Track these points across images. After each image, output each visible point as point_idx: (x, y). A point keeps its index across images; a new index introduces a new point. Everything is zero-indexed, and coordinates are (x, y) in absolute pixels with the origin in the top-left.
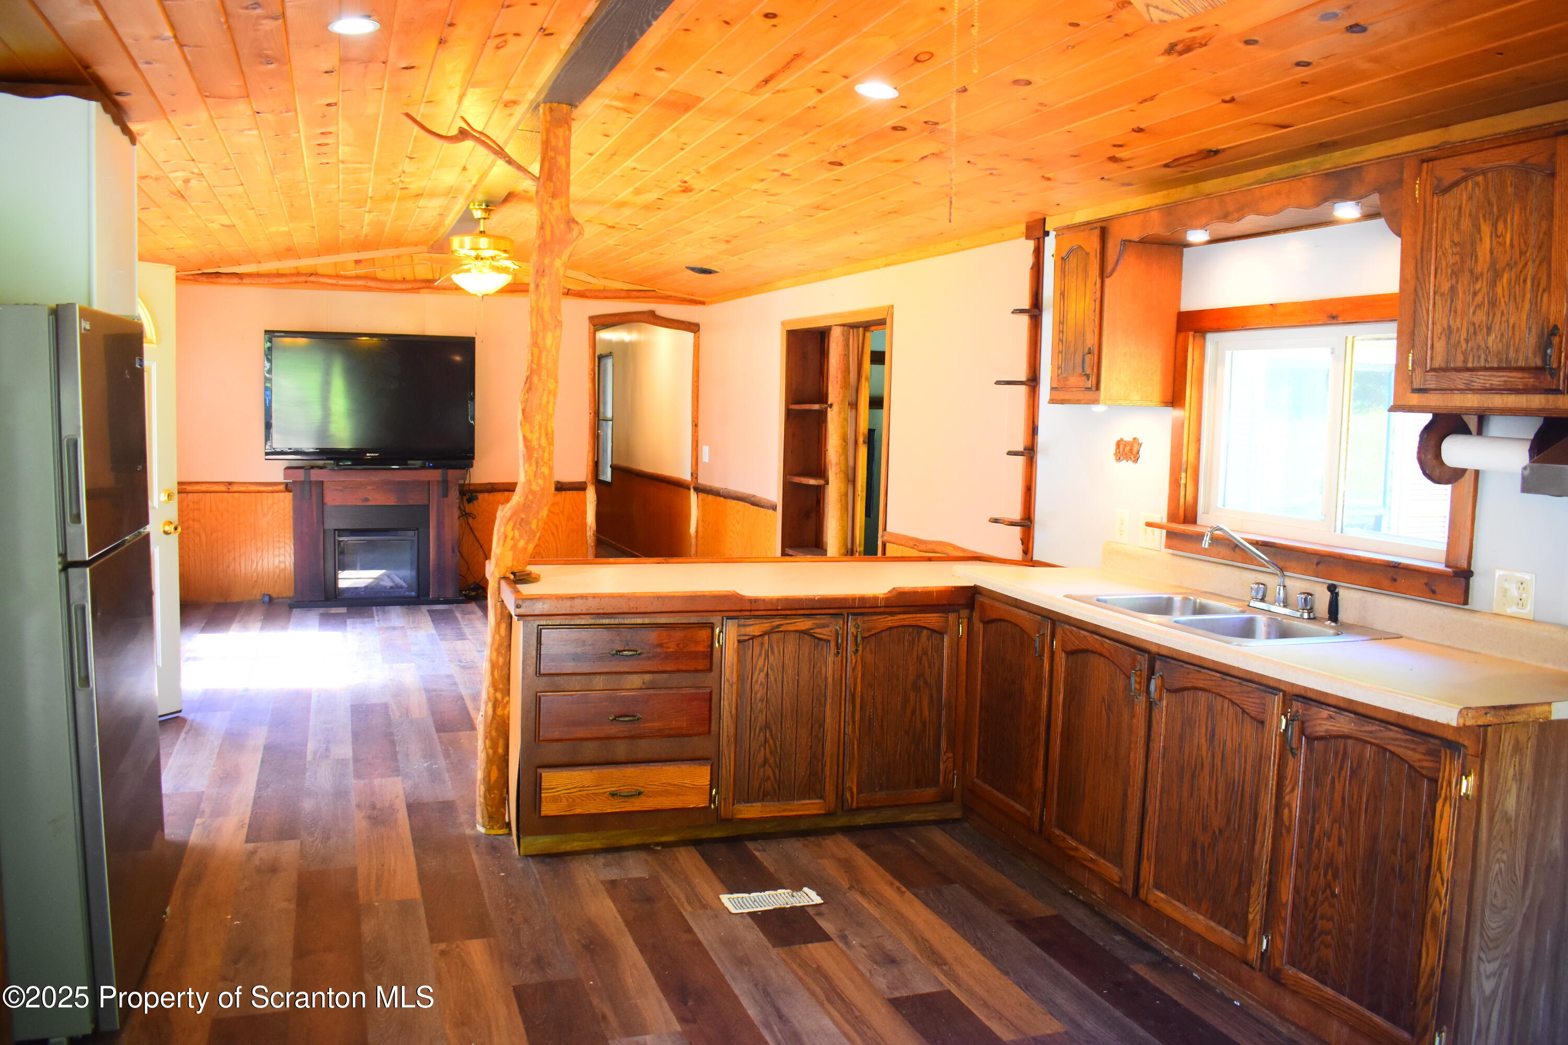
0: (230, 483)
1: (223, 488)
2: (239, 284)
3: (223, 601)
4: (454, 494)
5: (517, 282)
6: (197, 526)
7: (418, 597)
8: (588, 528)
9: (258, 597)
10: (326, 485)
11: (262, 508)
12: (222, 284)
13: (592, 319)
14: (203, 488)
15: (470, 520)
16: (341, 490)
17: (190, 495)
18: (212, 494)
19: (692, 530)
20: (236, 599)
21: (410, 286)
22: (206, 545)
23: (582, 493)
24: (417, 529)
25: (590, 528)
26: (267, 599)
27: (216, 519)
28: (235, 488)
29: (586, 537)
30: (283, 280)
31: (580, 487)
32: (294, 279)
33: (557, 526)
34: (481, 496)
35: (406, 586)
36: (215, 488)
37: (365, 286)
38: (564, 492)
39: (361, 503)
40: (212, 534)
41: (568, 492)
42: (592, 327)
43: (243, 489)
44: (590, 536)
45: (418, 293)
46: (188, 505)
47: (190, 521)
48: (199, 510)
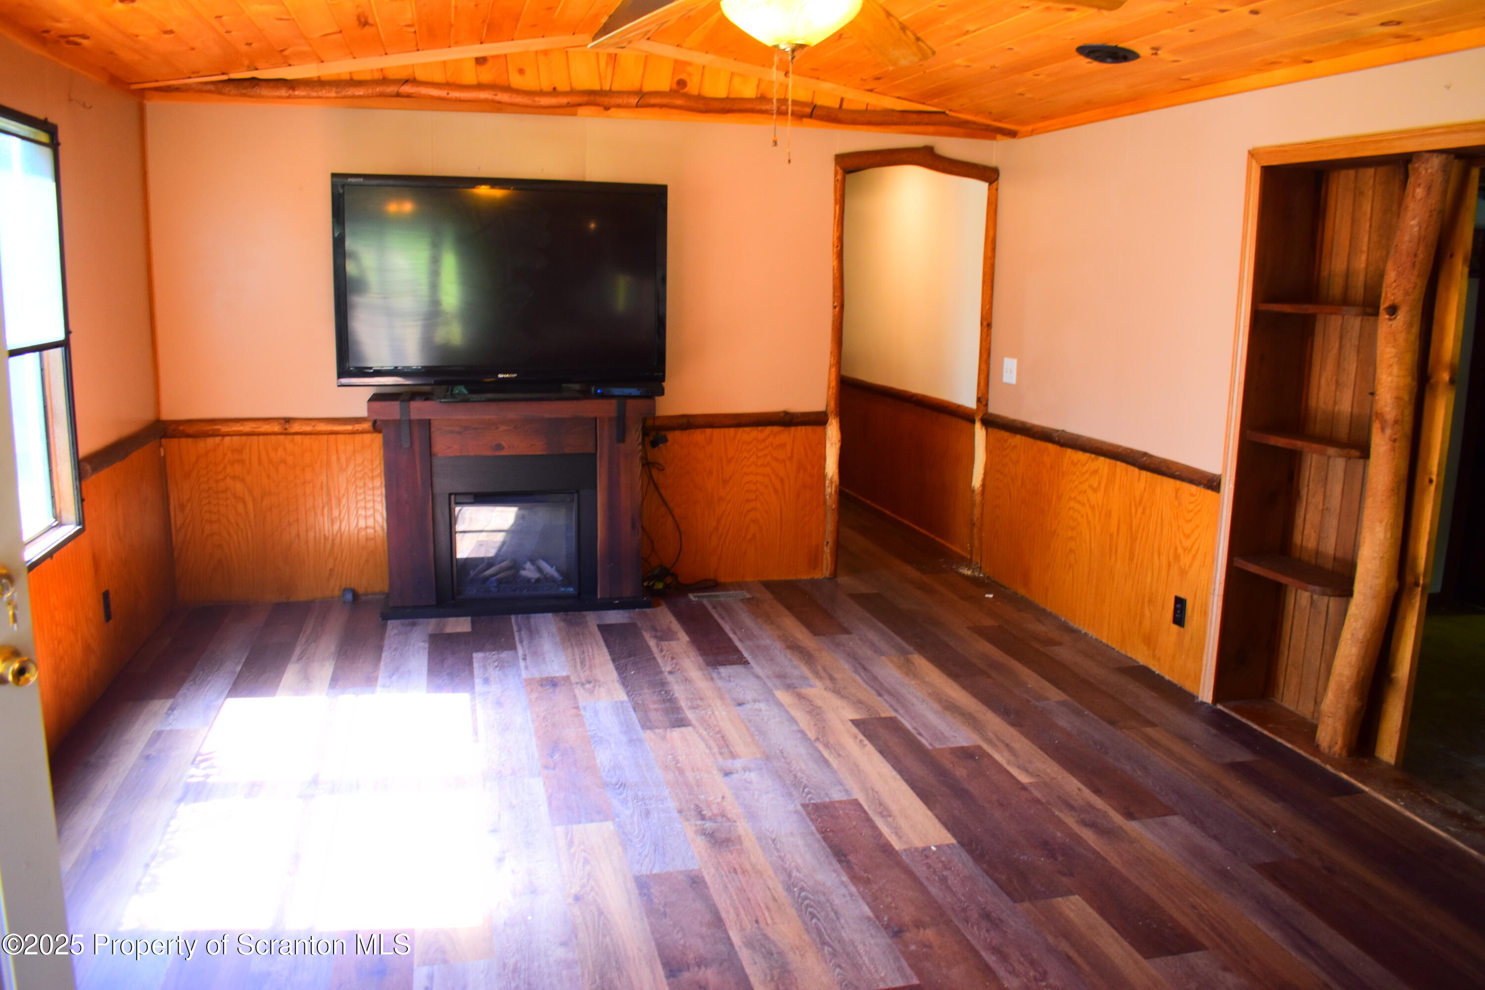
0: (288, 420)
1: (276, 428)
2: (289, 97)
3: (285, 600)
4: (635, 436)
5: (732, 96)
6: (239, 487)
7: (579, 594)
8: (827, 482)
9: (337, 593)
10: (434, 424)
11: (338, 458)
12: (260, 97)
13: (840, 159)
14: (247, 428)
15: (655, 472)
16: (460, 433)
17: (227, 439)
18: (261, 438)
19: (977, 481)
20: (302, 596)
21: (564, 100)
22: (255, 516)
23: (819, 429)
24: (577, 491)
25: (831, 482)
26: (349, 597)
27: (269, 477)
28: (296, 427)
29: (824, 496)
30: (360, 92)
31: (818, 420)
32: (379, 89)
33: (782, 480)
34: (671, 436)
35: (560, 578)
36: (265, 428)
37: (493, 101)
38: (793, 429)
39: (488, 453)
40: (262, 500)
41: (799, 428)
42: (840, 171)
43: (308, 428)
44: (831, 494)
45: (575, 114)
46: (225, 455)
47: (228, 479)
48: (242, 462)
